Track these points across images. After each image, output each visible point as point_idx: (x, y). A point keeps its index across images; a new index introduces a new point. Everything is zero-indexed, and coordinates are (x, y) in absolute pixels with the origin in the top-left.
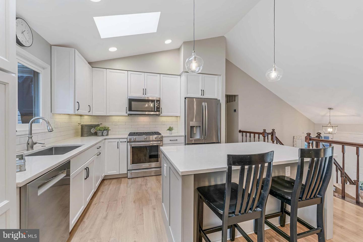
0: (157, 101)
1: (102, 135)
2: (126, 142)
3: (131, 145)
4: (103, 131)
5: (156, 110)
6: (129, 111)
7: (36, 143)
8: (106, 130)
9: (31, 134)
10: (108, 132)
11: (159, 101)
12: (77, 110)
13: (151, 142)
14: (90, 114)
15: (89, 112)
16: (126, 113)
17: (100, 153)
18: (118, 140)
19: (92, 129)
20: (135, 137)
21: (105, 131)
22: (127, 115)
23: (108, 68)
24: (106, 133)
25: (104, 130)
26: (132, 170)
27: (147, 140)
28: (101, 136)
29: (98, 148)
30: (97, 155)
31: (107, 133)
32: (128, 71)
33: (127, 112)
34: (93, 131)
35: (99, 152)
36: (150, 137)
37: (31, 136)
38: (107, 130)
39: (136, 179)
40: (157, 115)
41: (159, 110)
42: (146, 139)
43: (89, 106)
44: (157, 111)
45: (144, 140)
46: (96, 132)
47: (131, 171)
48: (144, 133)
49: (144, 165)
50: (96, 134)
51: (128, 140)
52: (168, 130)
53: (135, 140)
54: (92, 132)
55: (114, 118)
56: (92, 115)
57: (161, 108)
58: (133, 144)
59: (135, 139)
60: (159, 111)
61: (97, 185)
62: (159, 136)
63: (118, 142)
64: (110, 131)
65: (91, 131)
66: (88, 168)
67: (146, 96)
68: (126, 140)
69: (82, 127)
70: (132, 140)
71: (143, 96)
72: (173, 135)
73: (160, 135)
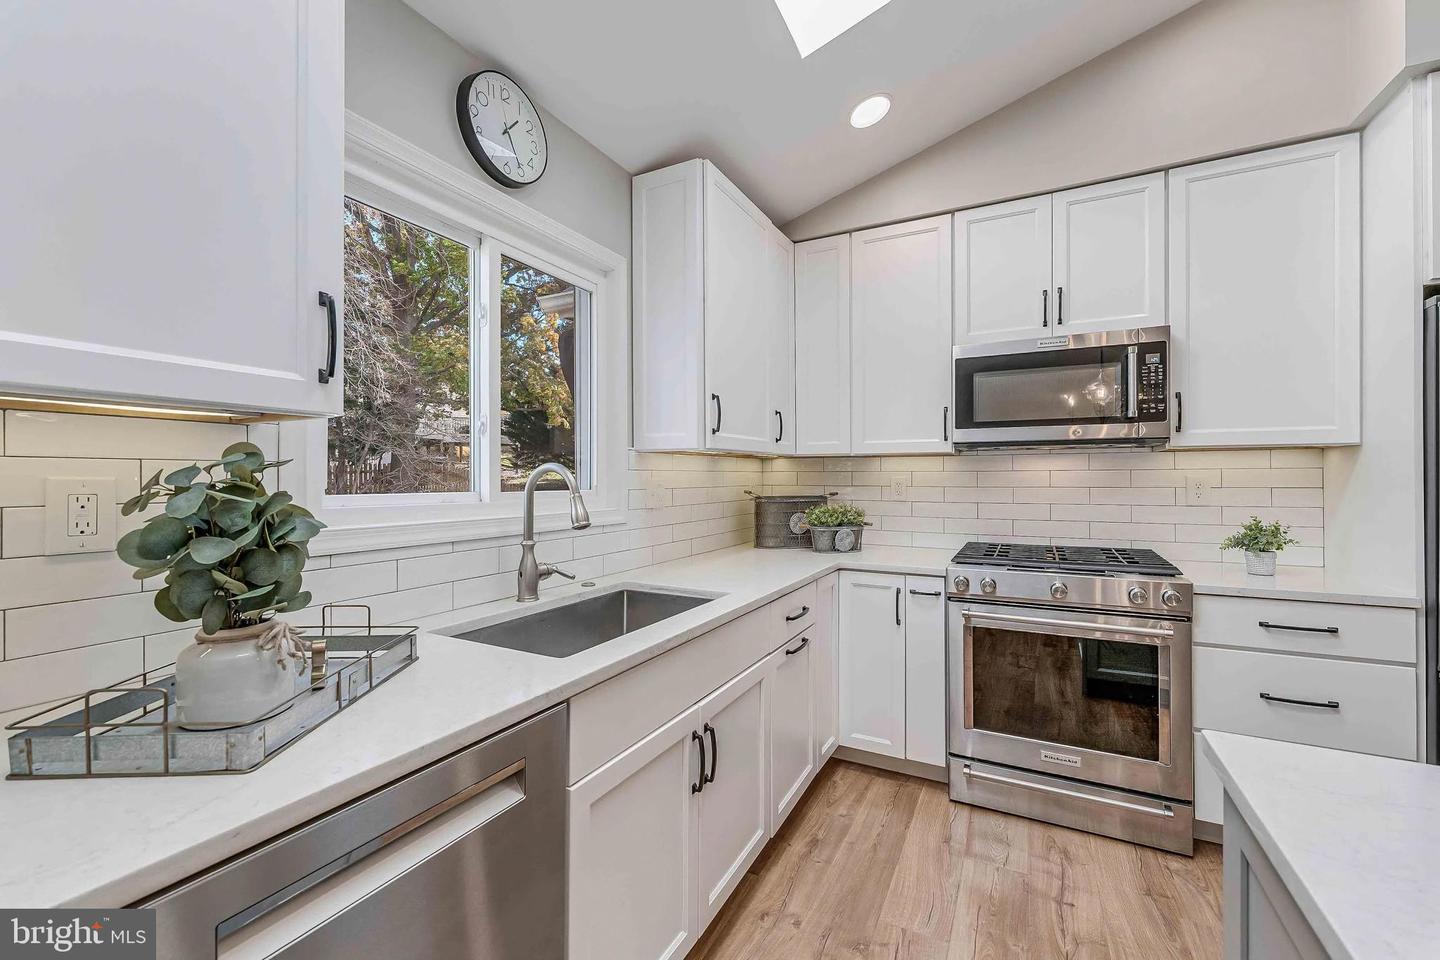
0: (1144, 349)
1: (834, 549)
2: (938, 594)
3: (967, 618)
4: (834, 529)
5: (1132, 411)
6: (957, 428)
7: (548, 573)
8: (850, 523)
9: (529, 533)
10: (858, 535)
11: (1157, 348)
12: (714, 432)
13: (1101, 622)
14: (786, 447)
15: (777, 440)
16: (946, 440)
17: (803, 640)
18: (898, 582)
19: (794, 518)
20: (988, 573)
21: (844, 530)
22: (949, 448)
23: (858, 226)
24: (849, 541)
25: (840, 525)
26: (973, 759)
27: (1073, 598)
28: (825, 551)
29: (788, 619)
30: (788, 653)
31: (852, 538)
32: (952, 212)
33: (949, 434)
34: (797, 524)
35: (801, 636)
36: (1093, 581)
37: (530, 543)
38: (855, 523)
39: (1001, 821)
40: (1140, 442)
41: (1161, 407)
42: (1064, 592)
43: (777, 413)
44: (1144, 416)
45: (1047, 597)
46: (808, 531)
47: (968, 762)
48: (1049, 549)
49: (1049, 753)
50: (806, 541)
51: (953, 589)
52: (1238, 543)
53: (988, 590)
54: (796, 530)
55: (889, 464)
56: (792, 452)
57: (1178, 396)
58: (976, 610)
59: (994, 584)
60: (1162, 416)
61: (781, 806)
62: (1167, 587)
63: (898, 591)
64: (866, 527)
65: (792, 524)
66: (712, 731)
67: (1060, 331)
68: (938, 585)
69: (760, 505)
70: (975, 590)
71: (1046, 332)
72: (1281, 585)
73: (1173, 581)
